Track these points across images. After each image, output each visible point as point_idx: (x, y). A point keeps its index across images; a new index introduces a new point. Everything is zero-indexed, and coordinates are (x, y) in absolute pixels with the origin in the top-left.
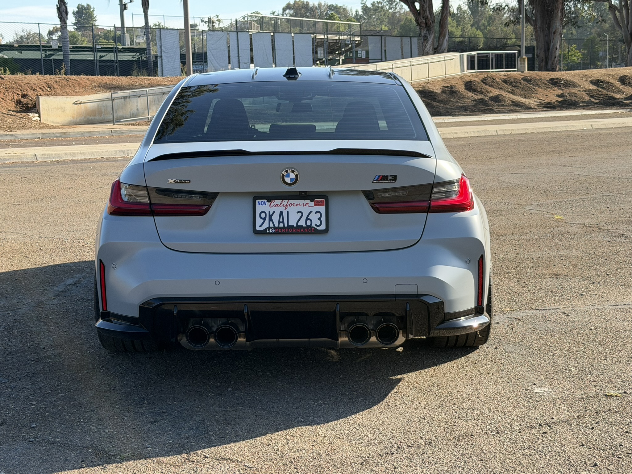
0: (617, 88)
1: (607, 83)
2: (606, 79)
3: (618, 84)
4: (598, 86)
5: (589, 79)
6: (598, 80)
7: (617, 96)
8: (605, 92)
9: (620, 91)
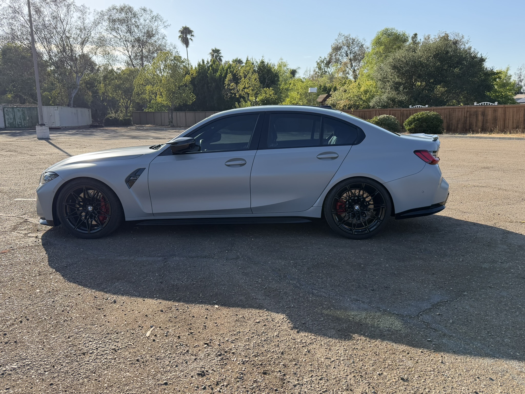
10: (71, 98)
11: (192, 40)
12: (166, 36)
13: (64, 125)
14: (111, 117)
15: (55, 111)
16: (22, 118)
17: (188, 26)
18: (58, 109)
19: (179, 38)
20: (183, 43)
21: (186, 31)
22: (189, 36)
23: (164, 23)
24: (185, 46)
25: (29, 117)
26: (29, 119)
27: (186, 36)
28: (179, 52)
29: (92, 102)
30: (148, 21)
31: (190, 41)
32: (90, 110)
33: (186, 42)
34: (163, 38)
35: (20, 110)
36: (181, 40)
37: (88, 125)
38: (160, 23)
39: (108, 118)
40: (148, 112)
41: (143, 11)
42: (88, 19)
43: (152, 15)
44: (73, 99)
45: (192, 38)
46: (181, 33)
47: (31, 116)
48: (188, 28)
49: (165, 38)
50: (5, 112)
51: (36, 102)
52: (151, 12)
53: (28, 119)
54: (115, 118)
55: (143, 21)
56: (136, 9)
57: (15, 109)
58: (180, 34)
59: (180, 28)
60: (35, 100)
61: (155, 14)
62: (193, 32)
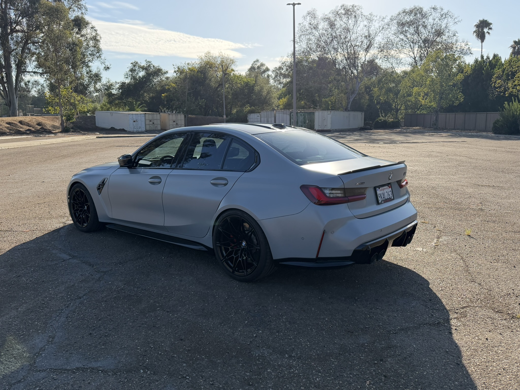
0: (19, 126)
1: (15, 124)
2: (13, 122)
3: (19, 124)
4: (11, 125)
5: (5, 122)
6: (10, 122)
7: (21, 130)
8: (15, 128)
9: (21, 128)
10: (349, 103)
11: (489, 33)
12: (457, 33)
13: (335, 128)
14: (380, 120)
15: (328, 115)
16: (303, 122)
17: (485, 19)
18: (331, 114)
19: (474, 33)
20: (478, 38)
21: (483, 24)
22: (486, 30)
23: (454, 19)
24: (480, 41)
25: (308, 120)
26: (309, 122)
27: (483, 30)
28: (471, 48)
29: (368, 106)
30: (437, 20)
31: (487, 35)
32: (363, 113)
33: (481, 36)
34: (454, 35)
35: (302, 115)
36: (476, 35)
37: (359, 128)
38: (450, 20)
39: (378, 121)
40: (421, 114)
41: (432, 10)
42: (373, 27)
43: (442, 13)
44: (350, 103)
45: (490, 31)
46: (477, 28)
47: (311, 120)
48: (486, 21)
49: (456, 34)
50: (292, 116)
51: (316, 107)
52: (442, 9)
53: (307, 122)
54: (385, 121)
55: (432, 20)
56: (426, 9)
57: (298, 114)
58: (475, 29)
59: (477, 22)
60: (315, 106)
61: (445, 11)
62: (491, 24)
